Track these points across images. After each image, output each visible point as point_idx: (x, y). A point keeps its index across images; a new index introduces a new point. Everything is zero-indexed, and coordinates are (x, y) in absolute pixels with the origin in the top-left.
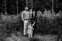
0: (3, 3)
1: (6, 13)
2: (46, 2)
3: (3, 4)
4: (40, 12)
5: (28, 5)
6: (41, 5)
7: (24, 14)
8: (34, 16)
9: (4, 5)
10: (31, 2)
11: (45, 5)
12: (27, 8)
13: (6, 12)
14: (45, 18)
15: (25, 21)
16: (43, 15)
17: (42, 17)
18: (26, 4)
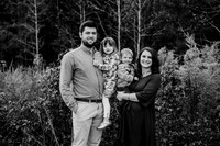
2: (198, 13)
9: (31, 29)
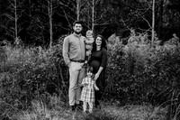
0: (9, 11)
1: (17, 41)
2: (134, 10)
3: (8, 15)
4: (118, 38)
5: (81, 16)
6: (119, 18)
7: (70, 44)
8: (98, 49)
9: (11, 18)
10: (91, 10)
11: (131, 17)
12: (77, 27)
13: (17, 39)
14: (130, 55)
15: (73, 63)
16: (126, 47)
17: (121, 54)
18: (76, 16)
